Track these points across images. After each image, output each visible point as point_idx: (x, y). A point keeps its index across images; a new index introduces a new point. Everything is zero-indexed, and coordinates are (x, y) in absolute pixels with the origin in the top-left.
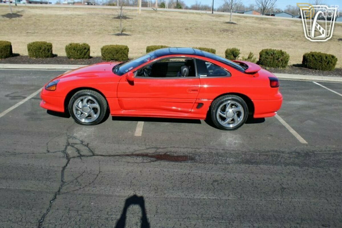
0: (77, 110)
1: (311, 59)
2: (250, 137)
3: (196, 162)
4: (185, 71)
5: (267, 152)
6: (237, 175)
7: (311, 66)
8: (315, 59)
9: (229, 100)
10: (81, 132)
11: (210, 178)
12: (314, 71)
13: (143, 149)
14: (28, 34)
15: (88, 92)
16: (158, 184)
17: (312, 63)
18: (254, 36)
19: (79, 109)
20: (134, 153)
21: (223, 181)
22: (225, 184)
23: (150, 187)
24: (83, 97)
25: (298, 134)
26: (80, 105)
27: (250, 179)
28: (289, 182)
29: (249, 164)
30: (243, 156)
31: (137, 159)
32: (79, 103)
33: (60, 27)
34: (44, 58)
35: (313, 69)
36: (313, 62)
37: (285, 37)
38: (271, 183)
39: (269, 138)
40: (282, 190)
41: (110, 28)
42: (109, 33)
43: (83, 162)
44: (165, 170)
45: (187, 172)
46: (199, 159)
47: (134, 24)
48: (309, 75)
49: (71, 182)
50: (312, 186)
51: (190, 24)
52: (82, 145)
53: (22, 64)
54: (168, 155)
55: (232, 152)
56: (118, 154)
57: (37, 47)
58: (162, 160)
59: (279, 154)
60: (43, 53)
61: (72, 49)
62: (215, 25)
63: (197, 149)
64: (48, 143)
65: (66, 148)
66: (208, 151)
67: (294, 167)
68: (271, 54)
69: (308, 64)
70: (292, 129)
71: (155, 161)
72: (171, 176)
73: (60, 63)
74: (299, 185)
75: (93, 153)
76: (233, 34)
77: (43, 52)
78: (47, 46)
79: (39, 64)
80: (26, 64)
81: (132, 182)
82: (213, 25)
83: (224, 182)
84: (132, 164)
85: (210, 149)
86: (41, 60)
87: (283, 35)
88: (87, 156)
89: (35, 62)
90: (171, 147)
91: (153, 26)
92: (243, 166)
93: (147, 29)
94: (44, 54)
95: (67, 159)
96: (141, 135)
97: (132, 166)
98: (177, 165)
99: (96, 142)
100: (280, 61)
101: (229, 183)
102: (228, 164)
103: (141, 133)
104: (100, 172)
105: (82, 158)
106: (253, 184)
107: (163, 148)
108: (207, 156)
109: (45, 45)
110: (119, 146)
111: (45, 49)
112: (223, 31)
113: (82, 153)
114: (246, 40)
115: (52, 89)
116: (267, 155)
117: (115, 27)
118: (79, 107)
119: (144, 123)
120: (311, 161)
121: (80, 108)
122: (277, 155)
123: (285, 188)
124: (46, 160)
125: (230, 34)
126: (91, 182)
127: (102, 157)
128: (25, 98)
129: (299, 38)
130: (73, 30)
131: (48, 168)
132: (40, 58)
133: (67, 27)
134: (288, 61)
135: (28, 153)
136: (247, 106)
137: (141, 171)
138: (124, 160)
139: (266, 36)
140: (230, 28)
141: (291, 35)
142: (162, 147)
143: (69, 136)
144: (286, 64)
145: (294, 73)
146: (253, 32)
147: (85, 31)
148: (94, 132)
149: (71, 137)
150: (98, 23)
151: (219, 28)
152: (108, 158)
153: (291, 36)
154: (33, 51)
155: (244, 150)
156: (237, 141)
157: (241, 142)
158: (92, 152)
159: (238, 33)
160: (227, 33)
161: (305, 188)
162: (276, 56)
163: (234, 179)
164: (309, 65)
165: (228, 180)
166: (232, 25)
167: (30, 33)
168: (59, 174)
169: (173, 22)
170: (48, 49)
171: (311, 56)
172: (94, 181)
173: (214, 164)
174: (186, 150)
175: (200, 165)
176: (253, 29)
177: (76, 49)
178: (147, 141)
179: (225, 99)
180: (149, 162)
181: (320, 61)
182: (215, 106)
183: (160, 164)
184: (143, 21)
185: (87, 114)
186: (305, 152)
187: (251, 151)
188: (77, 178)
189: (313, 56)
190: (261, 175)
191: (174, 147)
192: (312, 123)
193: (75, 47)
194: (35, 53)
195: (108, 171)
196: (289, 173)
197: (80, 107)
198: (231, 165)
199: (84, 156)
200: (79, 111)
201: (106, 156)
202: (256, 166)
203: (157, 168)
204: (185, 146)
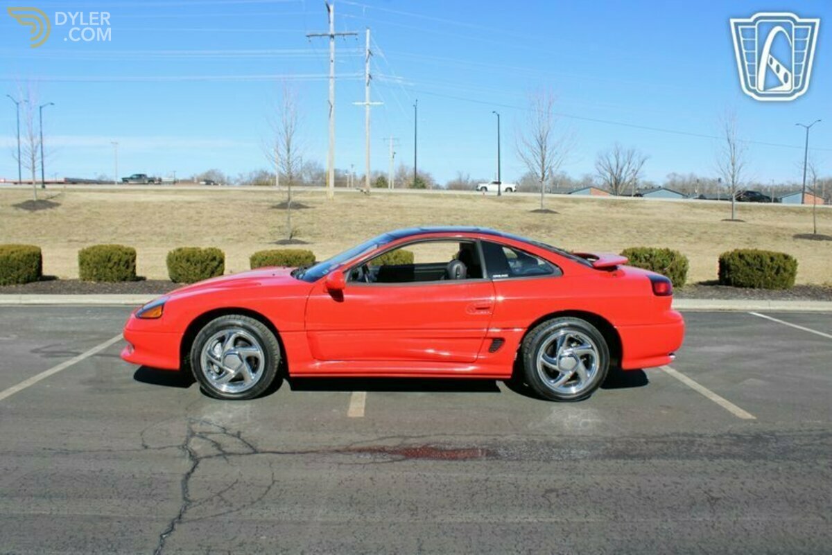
0: (210, 363)
1: (737, 264)
2: (619, 412)
3: (501, 459)
4: (458, 269)
5: (663, 436)
6: (599, 479)
7: (741, 281)
8: (748, 264)
9: (564, 327)
10: (219, 413)
11: (538, 486)
12: (747, 292)
13: (372, 439)
14: (72, 243)
15: (239, 320)
16: (415, 500)
17: (742, 274)
18: (601, 236)
19: (214, 360)
20: (353, 447)
21: (568, 490)
22: (576, 495)
23: (399, 505)
24: (225, 332)
25: (730, 401)
26: (218, 351)
27: (633, 486)
28: (725, 488)
29: (625, 459)
30: (609, 445)
31: (358, 457)
32: (214, 347)
33: (147, 228)
34: (115, 282)
35: (746, 287)
36: (743, 271)
37: (673, 235)
38: (682, 489)
39: (663, 412)
40: (710, 503)
41: (264, 229)
42: (262, 240)
43: (232, 465)
44: (428, 474)
45: (482, 477)
46: (507, 454)
47: (319, 219)
48: (738, 299)
49: (207, 501)
50: (781, 492)
51: (449, 216)
52: (225, 435)
53: (65, 294)
54: (432, 448)
55: (580, 439)
56: (314, 449)
57: (102, 257)
58: (418, 457)
59: (691, 439)
60: (114, 270)
61: (184, 260)
62: (508, 217)
63: (498, 437)
64: (144, 431)
65: (187, 441)
66: (525, 440)
67: (732, 461)
68: (645, 258)
69: (732, 276)
70: (715, 395)
71: (403, 460)
72: (445, 486)
73: (155, 291)
74: (749, 492)
75: (253, 449)
76: (552, 234)
77: (115, 267)
78: (124, 255)
79: (105, 293)
80: (74, 294)
81: (354, 497)
82: (504, 218)
83: (572, 492)
84: (349, 467)
85: (528, 435)
86: (109, 286)
87: (667, 232)
88: (240, 454)
89: (96, 290)
90: (436, 435)
91: (364, 224)
92: (611, 463)
93: (350, 229)
94: (116, 273)
95: (192, 460)
96: (362, 415)
97: (350, 469)
98: (457, 465)
99: (258, 430)
100: (669, 272)
101: (584, 492)
102: (575, 460)
103: (363, 411)
104: (274, 482)
105: (228, 457)
106: (639, 493)
107: (419, 437)
108: (524, 448)
109: (120, 253)
110: (313, 435)
111: (120, 260)
112: (526, 228)
113: (227, 450)
114: (584, 245)
115: (152, 316)
116: (665, 442)
117: (274, 227)
118: (214, 357)
119: (367, 395)
120: (769, 450)
121: (217, 359)
122: (689, 440)
123: (718, 499)
124: (142, 462)
125: (543, 235)
126: (255, 499)
127: (277, 455)
128: (77, 354)
129: (705, 236)
130: (176, 234)
131: (148, 477)
132: (106, 283)
133: (161, 227)
134: (685, 272)
135: (98, 451)
136: (603, 340)
137: (371, 479)
138: (328, 459)
139: (627, 235)
140: (544, 221)
141: (686, 232)
142: (415, 435)
143: (191, 419)
144: (683, 279)
145: (703, 297)
146: (597, 227)
147: (204, 235)
148: (251, 412)
149: (198, 421)
150: (236, 219)
151: (517, 222)
152: (290, 457)
153: (685, 234)
154: (91, 265)
155: (609, 434)
156: (589, 420)
157: (599, 421)
158: (251, 447)
159: (563, 231)
160: (538, 233)
161: (766, 497)
162: (658, 261)
163: (594, 487)
164: (735, 278)
165: (580, 489)
166: (548, 215)
167: (77, 241)
168: (177, 488)
169: (409, 213)
170: (127, 262)
171: (737, 258)
172: (262, 497)
173: (541, 462)
174: (472, 438)
175: (509, 463)
176: (597, 223)
177: (192, 259)
178: (378, 425)
179: (552, 327)
180: (390, 462)
181: (759, 267)
182: (530, 344)
183: (416, 465)
184: (340, 213)
185: (232, 373)
186: (753, 435)
187: (624, 437)
188: (221, 492)
189: (741, 256)
190: (657, 477)
191: (445, 434)
192: (760, 382)
193: (189, 255)
194: (95, 270)
195: (294, 480)
196: (723, 471)
197: (218, 356)
198: (583, 463)
199: (230, 454)
200: (215, 367)
201: (286, 453)
202: (643, 463)
203: (410, 471)
204: (469, 432)
